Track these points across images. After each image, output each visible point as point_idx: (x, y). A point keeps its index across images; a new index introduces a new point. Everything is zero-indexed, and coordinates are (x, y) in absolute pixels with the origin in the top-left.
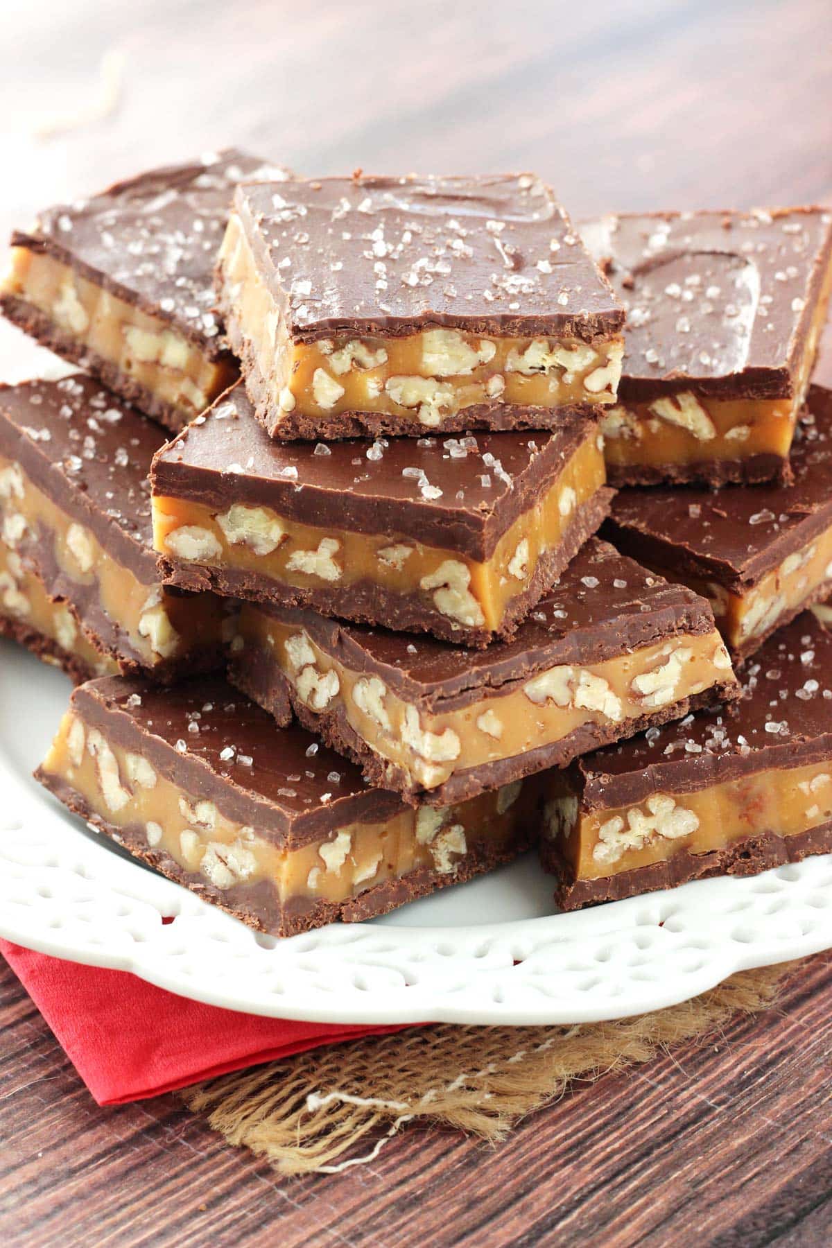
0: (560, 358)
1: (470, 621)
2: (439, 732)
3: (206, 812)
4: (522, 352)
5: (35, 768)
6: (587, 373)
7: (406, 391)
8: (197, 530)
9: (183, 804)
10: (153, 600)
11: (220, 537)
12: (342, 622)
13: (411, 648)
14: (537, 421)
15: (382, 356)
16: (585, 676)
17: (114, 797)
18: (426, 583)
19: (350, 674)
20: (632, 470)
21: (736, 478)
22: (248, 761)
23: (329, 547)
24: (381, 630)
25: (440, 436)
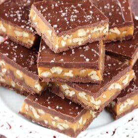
0: (99, 29)
1: (97, 80)
2: (98, 100)
3: (56, 118)
4: (93, 29)
5: (18, 112)
6: (103, 30)
7: (76, 40)
8: (46, 72)
9: (51, 117)
10: (37, 82)
11: (51, 72)
12: (75, 83)
13: (88, 86)
14: (97, 40)
15: (71, 36)
16: (116, 84)
17: (37, 116)
18: (89, 75)
19: (77, 91)
20: (106, 41)
21: (124, 39)
22: (61, 108)
23: (71, 71)
24: (82, 83)
25: (82, 46)
